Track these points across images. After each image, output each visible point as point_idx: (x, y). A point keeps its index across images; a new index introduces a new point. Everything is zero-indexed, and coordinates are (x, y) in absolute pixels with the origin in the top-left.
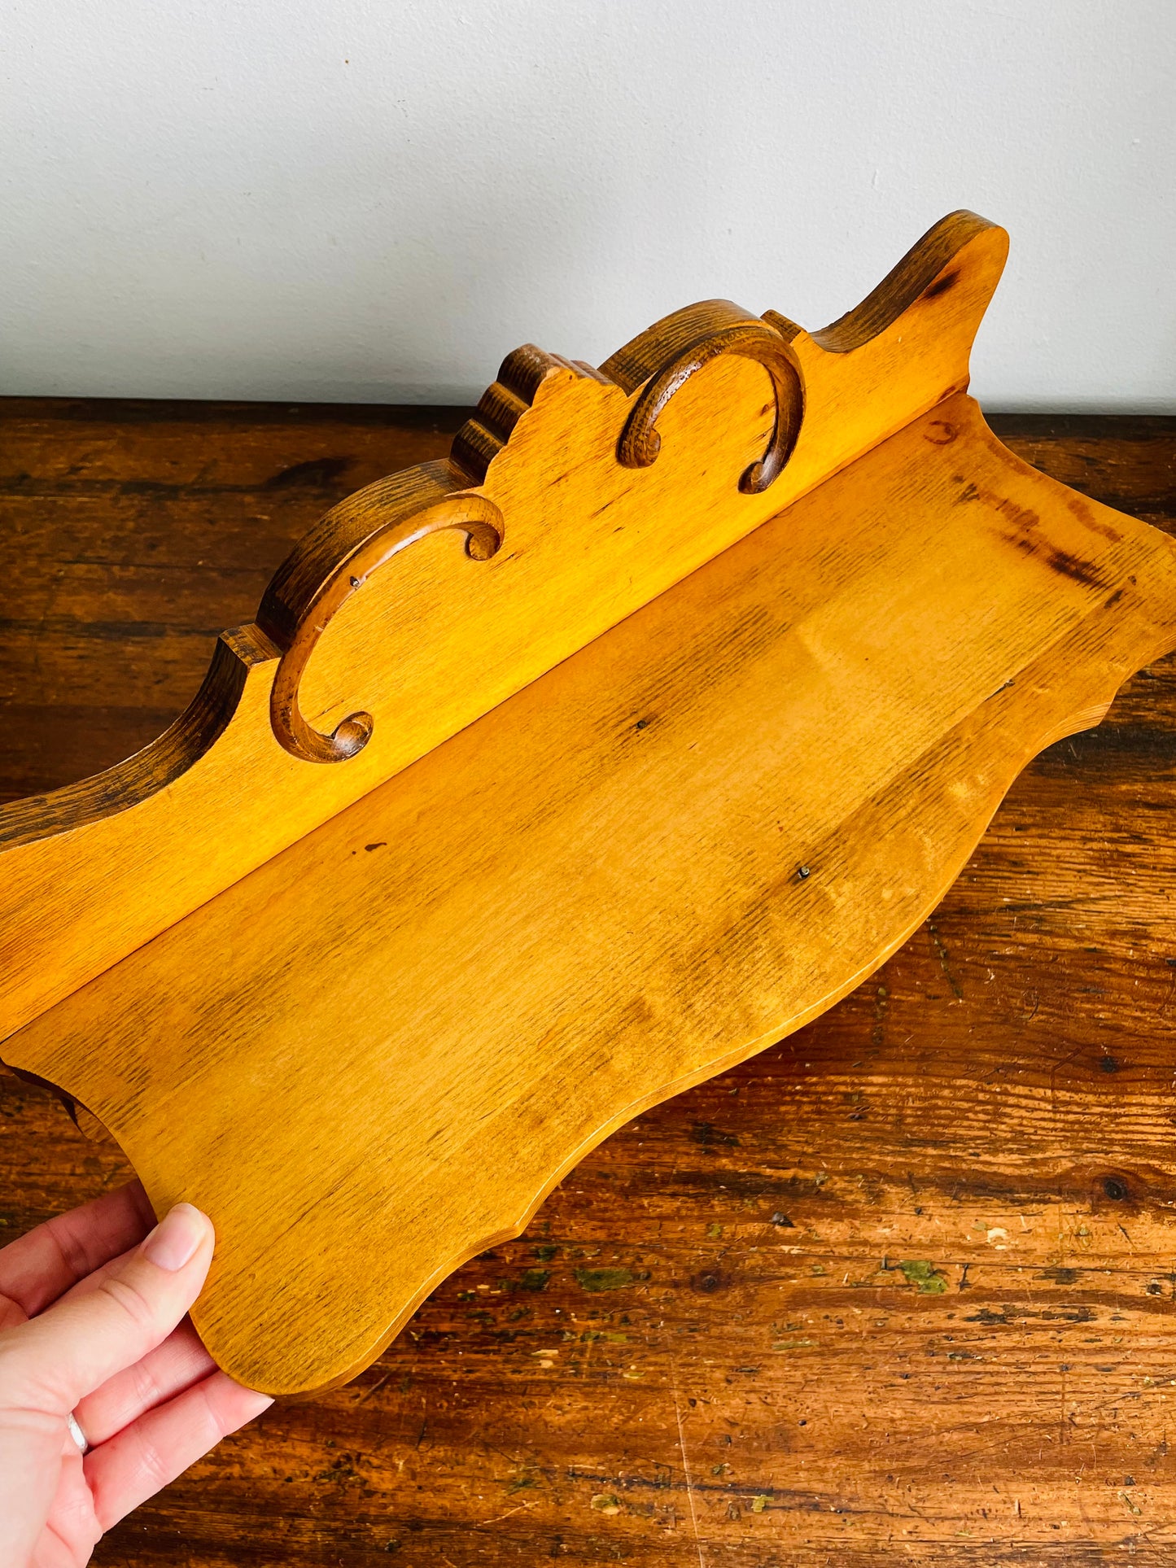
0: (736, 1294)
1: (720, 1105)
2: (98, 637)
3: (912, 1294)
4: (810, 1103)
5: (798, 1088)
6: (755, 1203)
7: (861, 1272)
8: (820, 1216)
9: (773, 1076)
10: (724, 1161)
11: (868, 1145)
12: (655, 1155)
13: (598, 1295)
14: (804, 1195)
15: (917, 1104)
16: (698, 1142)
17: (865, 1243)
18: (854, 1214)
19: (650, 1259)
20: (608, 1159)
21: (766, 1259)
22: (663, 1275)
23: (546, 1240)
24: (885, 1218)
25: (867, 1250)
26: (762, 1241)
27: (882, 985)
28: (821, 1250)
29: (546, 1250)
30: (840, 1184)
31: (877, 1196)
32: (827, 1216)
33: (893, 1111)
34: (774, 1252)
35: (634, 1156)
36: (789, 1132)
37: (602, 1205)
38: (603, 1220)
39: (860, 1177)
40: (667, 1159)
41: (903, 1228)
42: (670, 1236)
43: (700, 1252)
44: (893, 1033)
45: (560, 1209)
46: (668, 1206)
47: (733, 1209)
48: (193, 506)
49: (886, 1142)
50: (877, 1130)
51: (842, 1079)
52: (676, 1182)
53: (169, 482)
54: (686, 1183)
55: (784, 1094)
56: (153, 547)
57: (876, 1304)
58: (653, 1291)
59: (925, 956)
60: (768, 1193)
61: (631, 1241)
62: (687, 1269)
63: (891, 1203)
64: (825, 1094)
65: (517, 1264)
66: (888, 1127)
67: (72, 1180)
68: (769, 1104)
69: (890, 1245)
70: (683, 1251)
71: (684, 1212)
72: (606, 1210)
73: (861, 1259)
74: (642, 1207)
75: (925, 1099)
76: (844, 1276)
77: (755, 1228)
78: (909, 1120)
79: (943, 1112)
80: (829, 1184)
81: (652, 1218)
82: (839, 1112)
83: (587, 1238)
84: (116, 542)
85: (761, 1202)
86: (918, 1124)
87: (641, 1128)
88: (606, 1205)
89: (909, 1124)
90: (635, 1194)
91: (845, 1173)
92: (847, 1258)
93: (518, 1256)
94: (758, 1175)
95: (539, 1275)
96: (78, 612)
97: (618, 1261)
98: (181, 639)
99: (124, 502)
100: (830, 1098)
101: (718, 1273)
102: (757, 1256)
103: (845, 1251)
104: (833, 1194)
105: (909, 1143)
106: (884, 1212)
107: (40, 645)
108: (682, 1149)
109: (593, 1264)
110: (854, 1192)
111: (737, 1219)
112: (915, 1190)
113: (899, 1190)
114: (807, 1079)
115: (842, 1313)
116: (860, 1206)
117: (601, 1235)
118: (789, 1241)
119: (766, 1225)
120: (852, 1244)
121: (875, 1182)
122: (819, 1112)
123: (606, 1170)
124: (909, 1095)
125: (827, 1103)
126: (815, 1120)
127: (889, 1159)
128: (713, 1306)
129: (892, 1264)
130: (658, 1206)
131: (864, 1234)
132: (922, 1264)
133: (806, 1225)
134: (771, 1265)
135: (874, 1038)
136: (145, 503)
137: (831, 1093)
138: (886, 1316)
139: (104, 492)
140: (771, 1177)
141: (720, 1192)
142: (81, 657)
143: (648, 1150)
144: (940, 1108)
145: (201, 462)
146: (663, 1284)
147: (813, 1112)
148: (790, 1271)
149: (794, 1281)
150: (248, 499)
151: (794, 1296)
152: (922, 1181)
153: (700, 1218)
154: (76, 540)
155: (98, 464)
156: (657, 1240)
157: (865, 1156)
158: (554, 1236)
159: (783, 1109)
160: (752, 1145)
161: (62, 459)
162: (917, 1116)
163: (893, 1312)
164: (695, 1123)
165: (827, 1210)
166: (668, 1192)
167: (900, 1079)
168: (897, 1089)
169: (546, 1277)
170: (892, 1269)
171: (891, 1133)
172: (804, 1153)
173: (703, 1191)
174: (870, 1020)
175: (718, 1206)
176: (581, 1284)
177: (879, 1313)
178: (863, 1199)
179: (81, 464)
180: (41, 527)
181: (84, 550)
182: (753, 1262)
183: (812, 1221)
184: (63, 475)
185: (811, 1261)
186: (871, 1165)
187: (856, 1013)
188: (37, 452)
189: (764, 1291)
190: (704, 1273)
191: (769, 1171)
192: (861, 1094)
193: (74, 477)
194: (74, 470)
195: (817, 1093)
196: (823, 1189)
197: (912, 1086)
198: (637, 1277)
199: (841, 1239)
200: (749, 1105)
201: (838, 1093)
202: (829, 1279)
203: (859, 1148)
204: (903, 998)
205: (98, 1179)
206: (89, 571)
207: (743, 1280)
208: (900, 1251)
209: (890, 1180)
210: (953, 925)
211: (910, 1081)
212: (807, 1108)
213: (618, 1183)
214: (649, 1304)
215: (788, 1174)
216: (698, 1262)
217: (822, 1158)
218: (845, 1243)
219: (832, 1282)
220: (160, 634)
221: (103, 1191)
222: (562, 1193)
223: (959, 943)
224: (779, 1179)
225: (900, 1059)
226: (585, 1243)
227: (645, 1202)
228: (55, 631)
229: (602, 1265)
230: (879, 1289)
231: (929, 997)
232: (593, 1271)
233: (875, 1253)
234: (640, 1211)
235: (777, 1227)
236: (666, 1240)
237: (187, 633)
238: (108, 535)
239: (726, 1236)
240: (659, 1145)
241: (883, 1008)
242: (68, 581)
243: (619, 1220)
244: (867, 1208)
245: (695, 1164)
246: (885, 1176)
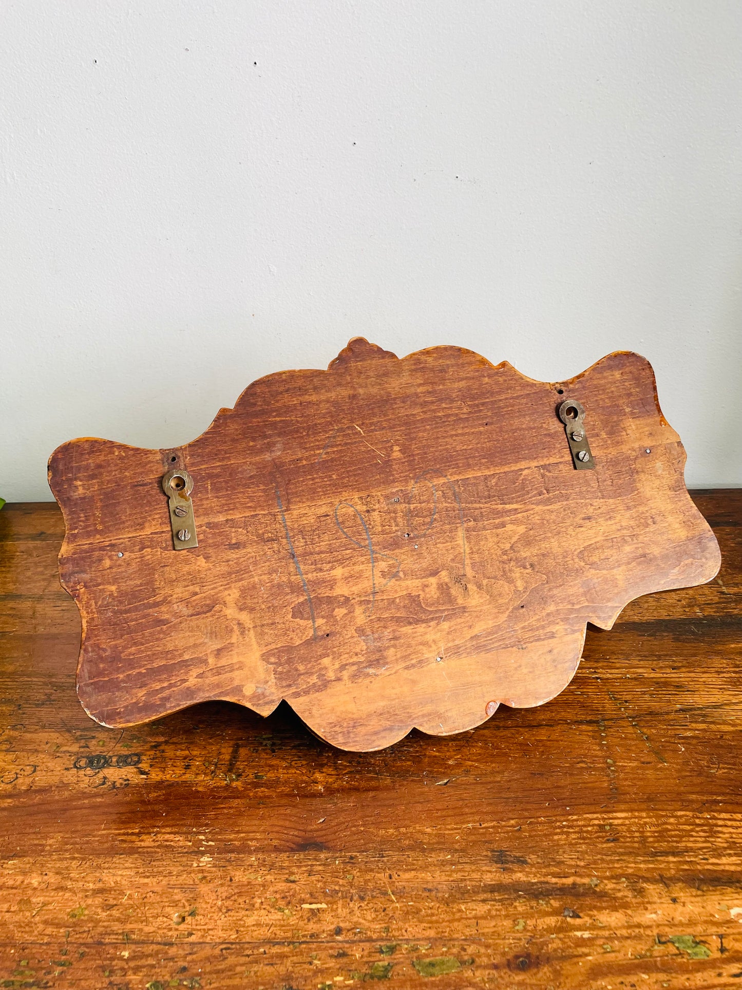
0: (546, 971)
1: (509, 838)
3: (685, 960)
4: (575, 832)
5: (564, 823)
6: (548, 903)
7: (642, 948)
8: (600, 909)
9: (544, 817)
10: (519, 875)
11: (625, 858)
12: (466, 874)
13: (433, 979)
14: (584, 895)
15: (653, 829)
16: (496, 862)
17: (639, 926)
18: (625, 906)
19: (471, 949)
20: (430, 878)
21: (564, 943)
22: (485, 960)
23: (387, 940)
24: (648, 906)
25: (642, 930)
26: (559, 929)
27: (609, 757)
28: (606, 933)
29: (388, 947)
30: (610, 886)
31: (641, 892)
32: (605, 908)
33: (637, 834)
34: (569, 937)
35: (450, 876)
36: (564, 852)
37: (429, 912)
38: (431, 922)
39: (624, 879)
40: (475, 876)
41: (666, 913)
42: (486, 930)
43: (511, 941)
44: (624, 786)
45: (396, 916)
46: (482, 909)
47: (532, 908)
49: (638, 855)
50: (628, 847)
51: (595, 816)
52: (485, 892)
54: (492, 892)
55: (556, 828)
57: (658, 970)
58: (478, 973)
59: (633, 739)
60: (556, 895)
61: (455, 936)
62: (504, 954)
63: (652, 896)
64: (584, 826)
65: (365, 959)
66: (636, 845)
67: (8, 915)
68: (545, 835)
69: (658, 926)
70: (497, 941)
71: (494, 913)
72: (433, 915)
73: (638, 937)
74: (460, 911)
75: (658, 825)
76: (629, 951)
77: (552, 921)
78: (651, 839)
79: (673, 833)
80: (602, 886)
81: (470, 919)
82: (598, 837)
83: (420, 936)
85: (552, 902)
86: (658, 841)
87: (453, 856)
88: (433, 911)
89: (651, 842)
90: (453, 902)
91: (612, 877)
92: (628, 938)
93: (366, 953)
94: (547, 883)
95: (383, 967)
97: (446, 952)
100: (589, 829)
101: (528, 956)
102: (557, 941)
103: (624, 932)
104: (606, 893)
105: (654, 854)
106: (649, 903)
107: (38, 606)
108: (484, 868)
109: (427, 956)
110: (623, 890)
111: (536, 915)
112: (667, 886)
113: (655, 887)
114: (570, 817)
115: (633, 979)
116: (628, 900)
117: (432, 933)
118: (579, 929)
119: (560, 918)
120: (629, 927)
121: (636, 882)
122: (584, 838)
123: (430, 886)
124: (646, 823)
125: (587, 832)
126: (580, 844)
127: (642, 866)
128: (528, 981)
129: (663, 939)
130: (473, 910)
131: (636, 920)
132: (687, 938)
133: (591, 916)
134: (570, 947)
135: (611, 789)
137: (589, 826)
138: (668, 978)
140: (556, 883)
141: (520, 896)
142: (63, 610)
143: (461, 870)
144: (670, 830)
146: (485, 967)
147: (578, 838)
148: (585, 950)
149: (590, 958)
151: (591, 969)
152: (670, 879)
153: (507, 916)
156: (476, 934)
157: (624, 865)
158: (394, 936)
159: (556, 837)
160: (538, 863)
162: (655, 837)
163: (674, 975)
164: (493, 851)
165: (604, 904)
166: (479, 899)
167: (636, 814)
168: (637, 820)
169: (387, 969)
170: (664, 943)
171: (639, 849)
172: (578, 866)
173: (506, 896)
174: (605, 778)
175: (520, 906)
176: (419, 971)
177: (662, 976)
178: (630, 894)
182: (555, 946)
183: (595, 912)
185: (600, 942)
186: (630, 871)
187: (595, 775)
189: (567, 967)
190: (517, 957)
191: (554, 880)
192: (611, 825)
195: (579, 826)
196: (598, 890)
197: (645, 817)
198: (463, 963)
199: (620, 924)
200: (530, 836)
201: (593, 825)
202: (617, 954)
203: (618, 860)
204: (626, 764)
205: (28, 914)
207: (548, 960)
208: (667, 929)
209: (647, 880)
210: (647, 722)
211: (644, 814)
212: (574, 836)
213: (440, 895)
214: (477, 983)
215: (569, 881)
216: (511, 948)
217: (592, 868)
218: (623, 927)
219: (620, 956)
221: (31, 922)
222: (397, 905)
223: (654, 731)
224: (563, 884)
225: (634, 801)
226: (418, 939)
227: (463, 907)
228: (48, 599)
229: (435, 956)
230: (659, 959)
231: (643, 763)
232: (427, 960)
233: (648, 932)
234: (459, 914)
235: (569, 919)
236: (483, 934)
239: (530, 928)
240: (467, 867)
241: (612, 771)
243: (443, 921)
244: (634, 900)
245: (497, 878)
246: (642, 877)
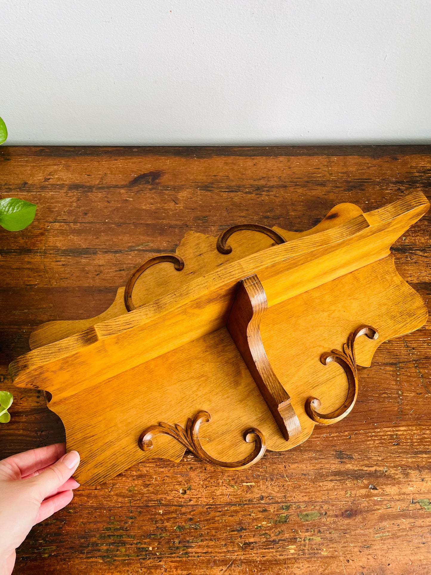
0: (359, 518)
1: (345, 443)
2: (70, 256)
3: (423, 512)
4: (378, 440)
5: (373, 434)
6: (362, 481)
7: (404, 505)
8: (387, 485)
9: (363, 430)
10: (349, 465)
11: (401, 455)
12: (323, 465)
13: (308, 522)
14: (380, 477)
15: (418, 437)
16: (338, 458)
17: (404, 494)
18: (399, 483)
19: (325, 507)
20: (305, 468)
21: (369, 503)
22: (331, 513)
23: (285, 502)
24: (410, 483)
25: (405, 496)
26: (367, 496)
27: (400, 390)
28: (388, 498)
29: (286, 506)
30: (393, 471)
31: (407, 475)
32: (389, 484)
33: (409, 441)
34: (371, 500)
35: (314, 466)
36: (372, 452)
37: (305, 487)
38: (306, 493)
39: (400, 468)
40: (327, 466)
41: (418, 487)
42: (332, 497)
43: (344, 503)
44: (406, 409)
45: (289, 489)
46: (330, 485)
47: (354, 484)
48: (100, 195)
49: (408, 453)
50: (404, 449)
51: (389, 429)
52: (332, 475)
53: (88, 184)
54: (335, 475)
55: (368, 437)
56: (86, 214)
57: (411, 517)
58: (328, 519)
59: (414, 377)
60: (366, 477)
61: (318, 500)
62: (340, 509)
63: (412, 477)
64: (383, 436)
65: (276, 513)
66: (408, 447)
67: (96, 492)
68: (363, 441)
69: (413, 494)
70: (337, 503)
71: (336, 487)
72: (306, 488)
73: (403, 500)
74: (320, 486)
75: (420, 435)
76: (398, 507)
77: (363, 491)
78: (416, 444)
79: (427, 440)
80: (389, 472)
81: (325, 491)
82: (389, 443)
83: (301, 500)
84: (70, 212)
85: (364, 481)
86: (419, 445)
87: (316, 455)
88: (307, 486)
89: (416, 445)
90: (316, 481)
91: (395, 467)
92: (398, 500)
93: (276, 509)
94: (362, 470)
95: (284, 516)
96: (59, 245)
97: (314, 509)
98: (104, 255)
99: (70, 194)
100: (386, 437)
101: (352, 510)
102: (365, 502)
103: (397, 497)
104: (390, 476)
105: (416, 453)
106: (410, 481)
107: (45, 260)
108: (332, 462)
109: (305, 511)
110: (397, 473)
111: (356, 488)
112: (420, 471)
113: (414, 472)
114: (376, 430)
115: (398, 522)
116: (401, 479)
117: (306, 499)
118: (376, 495)
119: (367, 490)
120: (400, 495)
121: (405, 469)
122: (382, 443)
123: (305, 472)
124: (414, 434)
125: (384, 439)
126: (381, 447)
127: (409, 460)
128: (351, 523)
129: (415, 501)
130: (326, 486)
131: (403, 490)
132: (425, 500)
133: (382, 489)
134: (371, 506)
135: (399, 412)
136: (79, 194)
137: (386, 435)
138: (414, 521)
139: (61, 189)
140: (367, 470)
141: (349, 478)
142: (63, 265)
143: (320, 463)
144: (426, 438)
145: (100, 174)
146: (332, 516)
147: (380, 443)
148: (378, 507)
149: (380, 511)
150: (122, 191)
151: (380, 517)
152: (422, 467)
153: (342, 489)
154: (53, 212)
155: (56, 177)
156: (327, 499)
157: (401, 459)
158: (288, 500)
159: (368, 443)
160: (359, 458)
161: (40, 175)
162: (418, 442)
163: (417, 520)
164: (336, 451)
165: (389, 482)
166: (329, 479)
167: (410, 428)
168: (410, 432)
169: (287, 517)
170: (415, 503)
171: (409, 450)
172: (378, 460)
173: (342, 478)
174: (397, 404)
175: (349, 484)
176: (301, 519)
177: (412, 520)
178: (401, 476)
179: (49, 177)
181: (57, 216)
182: (364, 505)
183: (384, 487)
184: (42, 182)
185: (385, 502)
186: (403, 463)
187: (391, 402)
188: (29, 172)
189: (369, 515)
190: (346, 511)
191: (366, 469)
192: (397, 435)
193: (47, 183)
194: (47, 180)
195: (380, 436)
196: (387, 474)
197: (415, 431)
198: (321, 514)
199: (395, 493)
200: (355, 442)
201: (388, 435)
202: (393, 509)
203: (398, 456)
204: (408, 395)
205: (107, 490)
206: (60, 226)
207: (361, 512)
208: (417, 496)
209: (411, 468)
210: (423, 364)
211: (414, 428)
212: (377, 442)
213: (310, 477)
214: (327, 524)
215: (373, 469)
216: (343, 506)
217: (385, 461)
218: (397, 494)
219: (394, 510)
220: (95, 253)
221: (110, 495)
222: (289, 483)
223: (426, 371)
224: (370, 471)
225: (410, 419)
226: (300, 502)
227: (321, 484)
228: (50, 254)
229: (308, 511)
230: (411, 511)
231: (418, 394)
232: (305, 513)
233: (408, 497)
234: (319, 488)
235: (371, 490)
236: (331, 499)
237: (106, 252)
238: (66, 209)
239: (353, 495)
240: (323, 461)
241: (401, 399)
242: (52, 231)
243: (312, 492)
244: (403, 480)
245: (338, 468)
246: (409, 467)
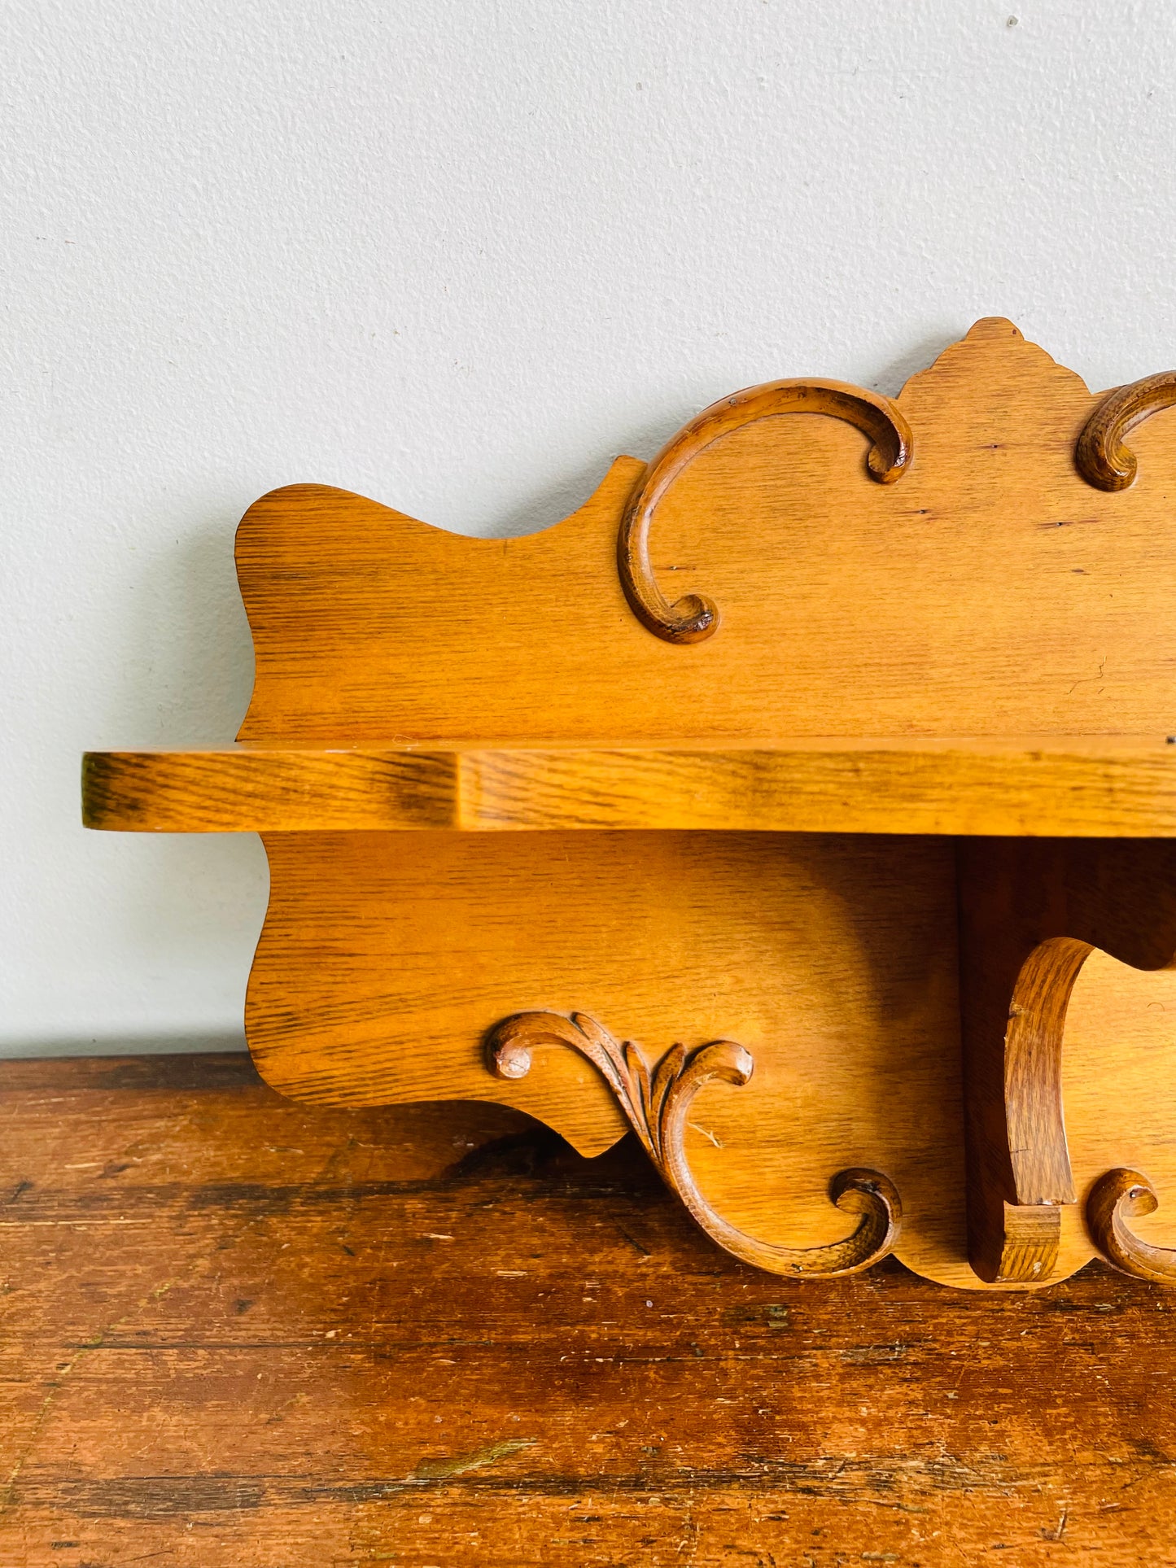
2: (127, 1514)
48: (316, 1223)
53: (275, 1183)
56: (241, 1306)
84: (176, 1299)
96: (88, 1456)
98: (295, 1514)
99: (195, 1223)
136: (231, 1223)
139: (163, 1205)
145: (329, 1145)
150: (413, 1205)
154: (101, 1299)
155: (156, 1157)
161: (95, 1152)
179: (125, 1160)
180: (37, 1277)
181: (115, 1319)
184: (91, 1180)
188: (52, 1144)
193: (111, 1183)
194: (113, 1170)
206: (119, 1363)
220: (251, 1502)
228: (38, 1504)
237: (308, 1495)
238: (160, 1288)
242: (75, 1386)
